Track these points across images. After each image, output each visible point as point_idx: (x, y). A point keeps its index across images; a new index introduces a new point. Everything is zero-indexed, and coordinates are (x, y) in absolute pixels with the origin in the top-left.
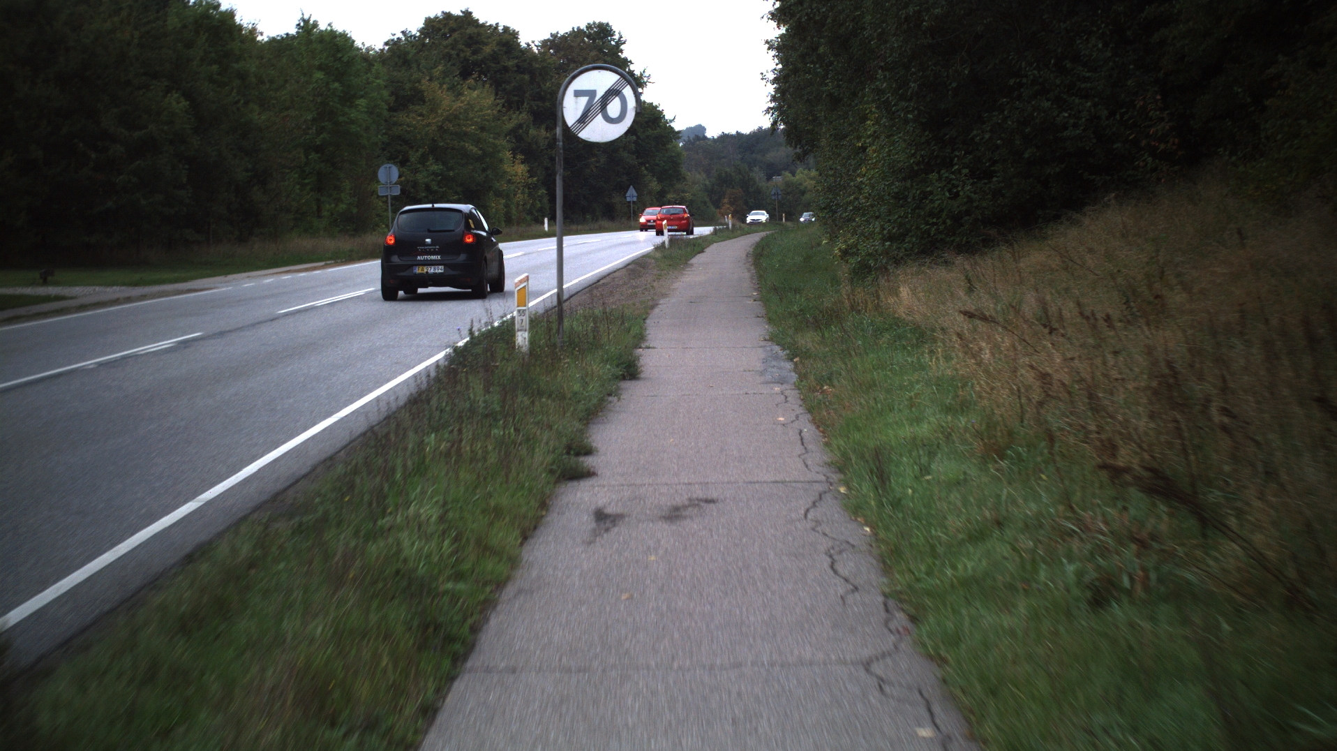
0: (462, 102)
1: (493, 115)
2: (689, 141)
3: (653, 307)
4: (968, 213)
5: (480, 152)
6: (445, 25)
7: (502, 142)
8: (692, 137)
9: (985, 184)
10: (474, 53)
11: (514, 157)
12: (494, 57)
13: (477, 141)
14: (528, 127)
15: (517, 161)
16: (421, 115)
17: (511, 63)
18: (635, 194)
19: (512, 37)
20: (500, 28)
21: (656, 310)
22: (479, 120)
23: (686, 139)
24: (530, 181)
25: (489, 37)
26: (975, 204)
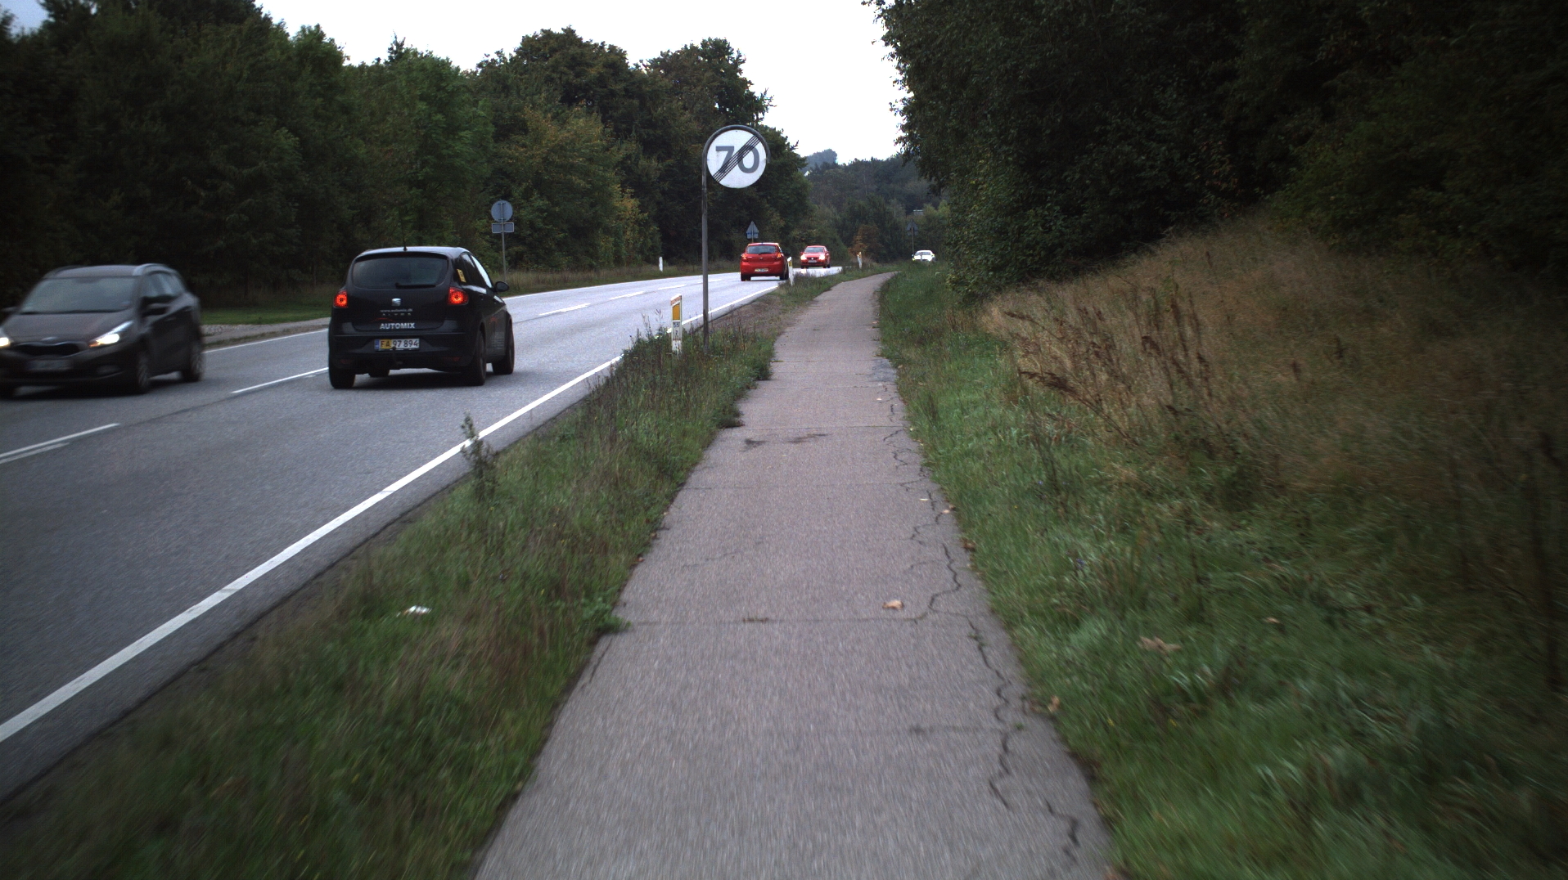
0: (568, 132)
1: (602, 145)
2: (817, 169)
3: (779, 334)
4: (1061, 245)
5: (589, 186)
6: (545, 44)
7: (610, 174)
8: (820, 164)
9: (1077, 219)
10: (578, 75)
11: (623, 191)
12: (601, 81)
13: (586, 174)
14: (638, 158)
15: (626, 195)
16: (524, 146)
17: (619, 87)
18: (757, 230)
19: (619, 57)
20: (606, 47)
21: (783, 337)
22: (588, 151)
23: (813, 166)
24: (640, 216)
25: (595, 58)
26: (1066, 237)
